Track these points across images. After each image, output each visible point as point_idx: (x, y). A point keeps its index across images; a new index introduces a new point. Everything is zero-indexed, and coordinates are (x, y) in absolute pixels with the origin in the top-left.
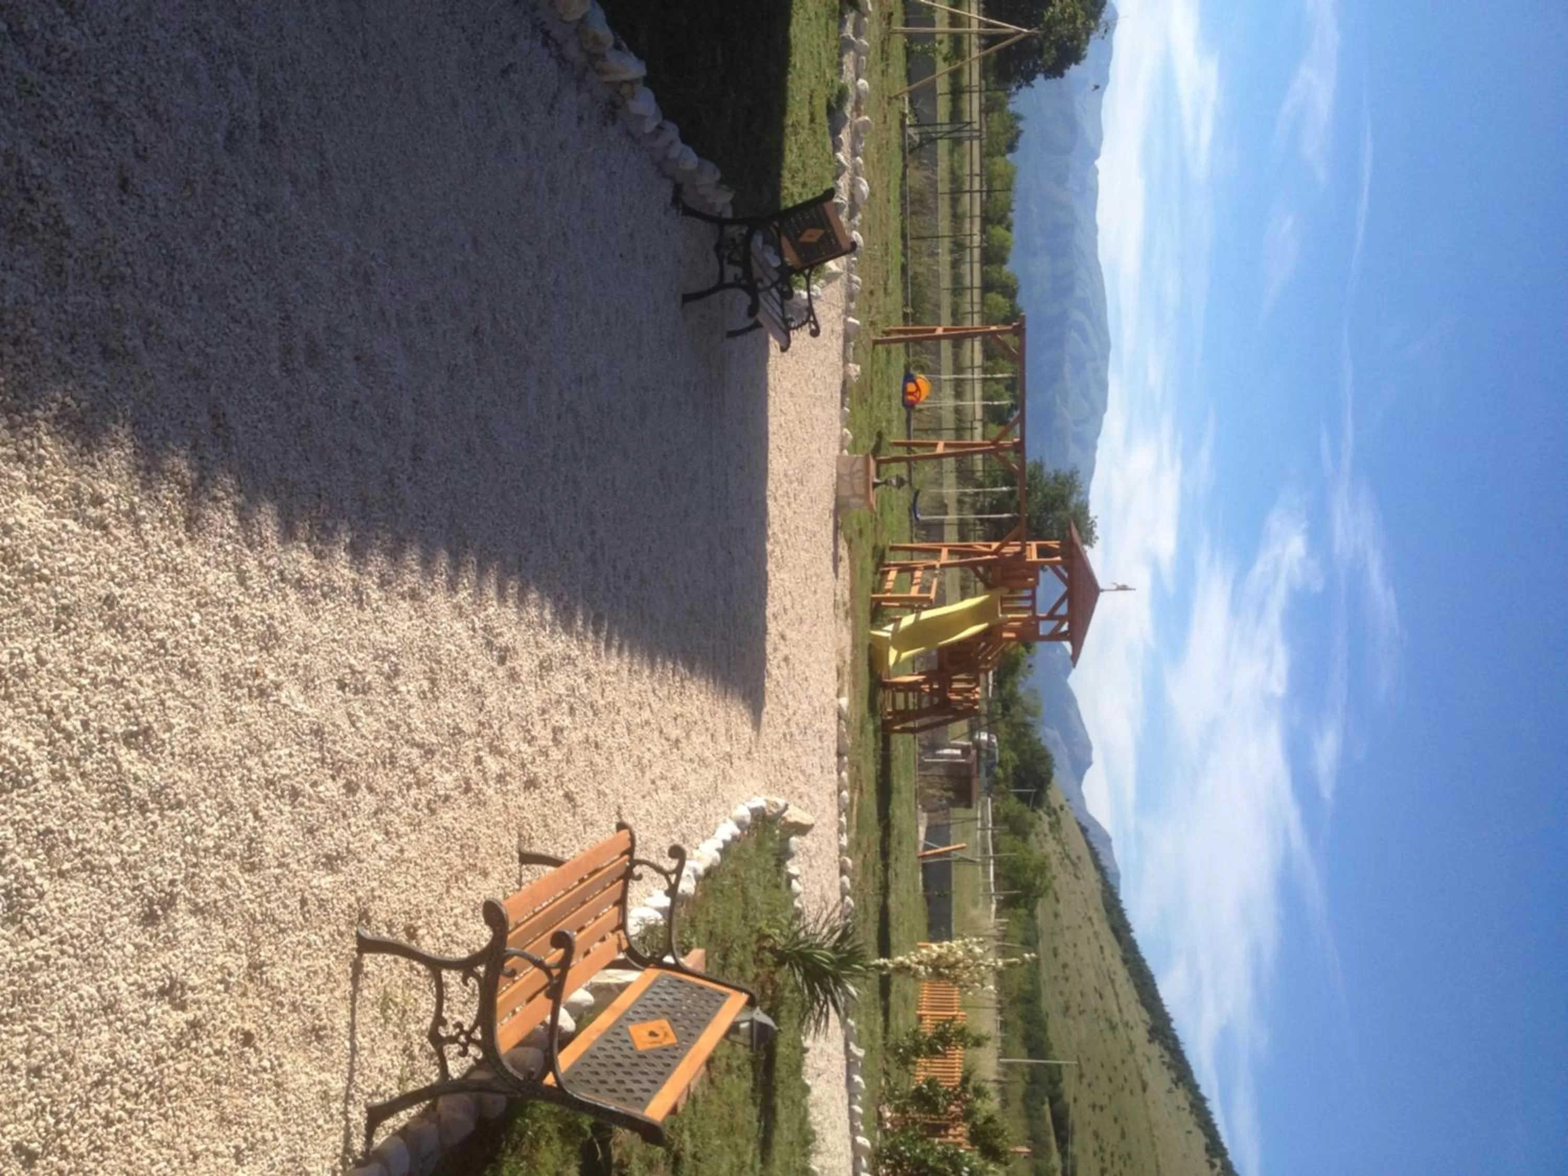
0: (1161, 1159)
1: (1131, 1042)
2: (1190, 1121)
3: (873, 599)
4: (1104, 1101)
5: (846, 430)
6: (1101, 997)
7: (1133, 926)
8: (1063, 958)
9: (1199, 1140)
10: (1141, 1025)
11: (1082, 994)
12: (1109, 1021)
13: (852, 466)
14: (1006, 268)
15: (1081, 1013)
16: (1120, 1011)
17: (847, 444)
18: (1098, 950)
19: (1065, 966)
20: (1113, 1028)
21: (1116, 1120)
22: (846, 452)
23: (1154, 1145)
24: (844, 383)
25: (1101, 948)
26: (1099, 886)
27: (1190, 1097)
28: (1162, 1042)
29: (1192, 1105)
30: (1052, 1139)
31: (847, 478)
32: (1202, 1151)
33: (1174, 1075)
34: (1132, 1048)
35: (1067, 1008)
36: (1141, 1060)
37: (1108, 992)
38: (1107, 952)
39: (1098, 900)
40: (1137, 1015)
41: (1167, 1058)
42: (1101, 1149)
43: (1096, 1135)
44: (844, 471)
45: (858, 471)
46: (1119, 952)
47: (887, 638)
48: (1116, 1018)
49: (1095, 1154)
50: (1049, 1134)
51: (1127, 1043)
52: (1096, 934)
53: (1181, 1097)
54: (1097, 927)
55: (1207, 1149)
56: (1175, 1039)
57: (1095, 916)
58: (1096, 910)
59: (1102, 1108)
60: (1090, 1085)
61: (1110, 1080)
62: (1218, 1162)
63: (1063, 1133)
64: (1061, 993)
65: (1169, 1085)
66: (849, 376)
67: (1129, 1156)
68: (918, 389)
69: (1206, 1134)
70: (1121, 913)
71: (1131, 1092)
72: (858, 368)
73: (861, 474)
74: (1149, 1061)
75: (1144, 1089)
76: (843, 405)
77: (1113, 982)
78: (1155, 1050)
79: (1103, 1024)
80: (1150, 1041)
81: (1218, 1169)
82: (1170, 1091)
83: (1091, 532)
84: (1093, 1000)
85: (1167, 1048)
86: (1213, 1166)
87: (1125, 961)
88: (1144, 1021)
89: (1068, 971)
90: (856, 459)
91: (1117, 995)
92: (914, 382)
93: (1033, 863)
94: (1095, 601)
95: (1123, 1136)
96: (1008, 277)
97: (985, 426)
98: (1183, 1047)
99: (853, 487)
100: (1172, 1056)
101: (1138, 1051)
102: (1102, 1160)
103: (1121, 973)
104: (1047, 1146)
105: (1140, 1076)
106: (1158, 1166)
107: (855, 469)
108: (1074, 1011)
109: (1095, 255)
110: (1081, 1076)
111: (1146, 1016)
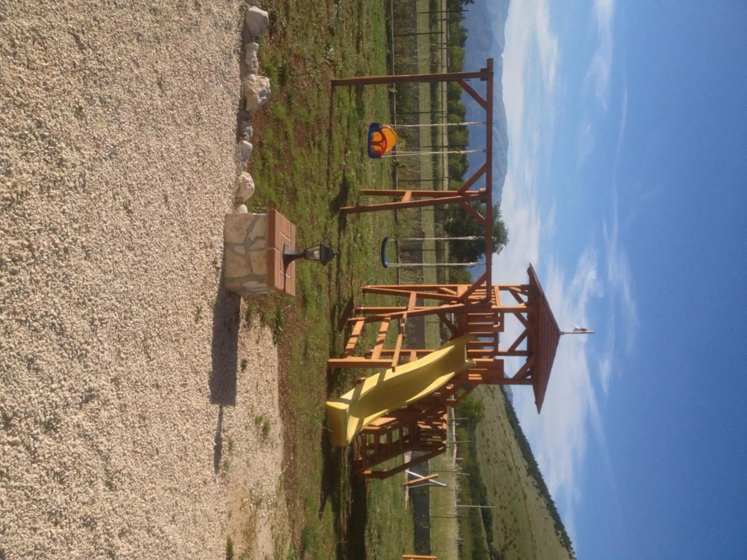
0: (533, 532)
1: (519, 476)
2: (546, 513)
3: (330, 365)
4: (506, 504)
5: (246, 176)
6: (505, 455)
7: (519, 421)
8: (486, 436)
9: (551, 522)
10: (524, 468)
11: (496, 453)
12: (508, 466)
13: (249, 230)
14: (460, 102)
15: (496, 462)
16: (514, 461)
17: (247, 195)
18: (503, 432)
19: (488, 440)
20: (510, 469)
21: (512, 513)
22: (244, 208)
23: (530, 525)
24: (244, 103)
25: (505, 431)
26: (504, 401)
27: (547, 501)
28: (533, 476)
29: (548, 505)
30: (482, 524)
31: (241, 250)
32: (553, 528)
33: (539, 491)
34: (519, 478)
35: (489, 460)
36: (524, 485)
37: (508, 452)
38: (507, 433)
39: (503, 408)
40: (521, 463)
41: (536, 483)
42: (505, 527)
43: (503, 521)
44: (235, 238)
45: (257, 238)
46: (512, 432)
47: (344, 411)
48: (512, 464)
49: (502, 530)
50: (480, 522)
51: (517, 477)
52: (502, 425)
53: (542, 502)
54: (503, 421)
55: (555, 527)
56: (539, 474)
57: (502, 416)
58: (502, 413)
59: (505, 508)
60: (500, 497)
61: (509, 494)
62: (560, 532)
63: (487, 520)
64: (486, 453)
65: (537, 496)
66: (251, 93)
67: (518, 530)
68: (384, 138)
69: (554, 519)
70: (514, 414)
71: (519, 500)
72: (266, 82)
73: (262, 244)
74: (527, 484)
75: (525, 498)
76: (240, 135)
77: (510, 447)
78: (530, 479)
79: (506, 468)
80: (528, 475)
81: (560, 536)
82: (537, 499)
83: (505, 237)
84: (501, 457)
85: (536, 478)
86: (557, 534)
87: (516, 437)
88: (525, 466)
89: (489, 443)
90: (257, 218)
91: (512, 454)
92: (380, 131)
93: (474, 404)
94: (557, 343)
95: (515, 521)
96: (461, 106)
97: (449, 181)
98: (543, 478)
99: (249, 264)
100: (538, 482)
101: (522, 480)
102: (506, 532)
103: (514, 443)
104: (480, 528)
105: (523, 492)
106: (532, 535)
107: (252, 236)
108: (492, 462)
109: (501, 100)
110: (496, 493)
111: (526, 463)
